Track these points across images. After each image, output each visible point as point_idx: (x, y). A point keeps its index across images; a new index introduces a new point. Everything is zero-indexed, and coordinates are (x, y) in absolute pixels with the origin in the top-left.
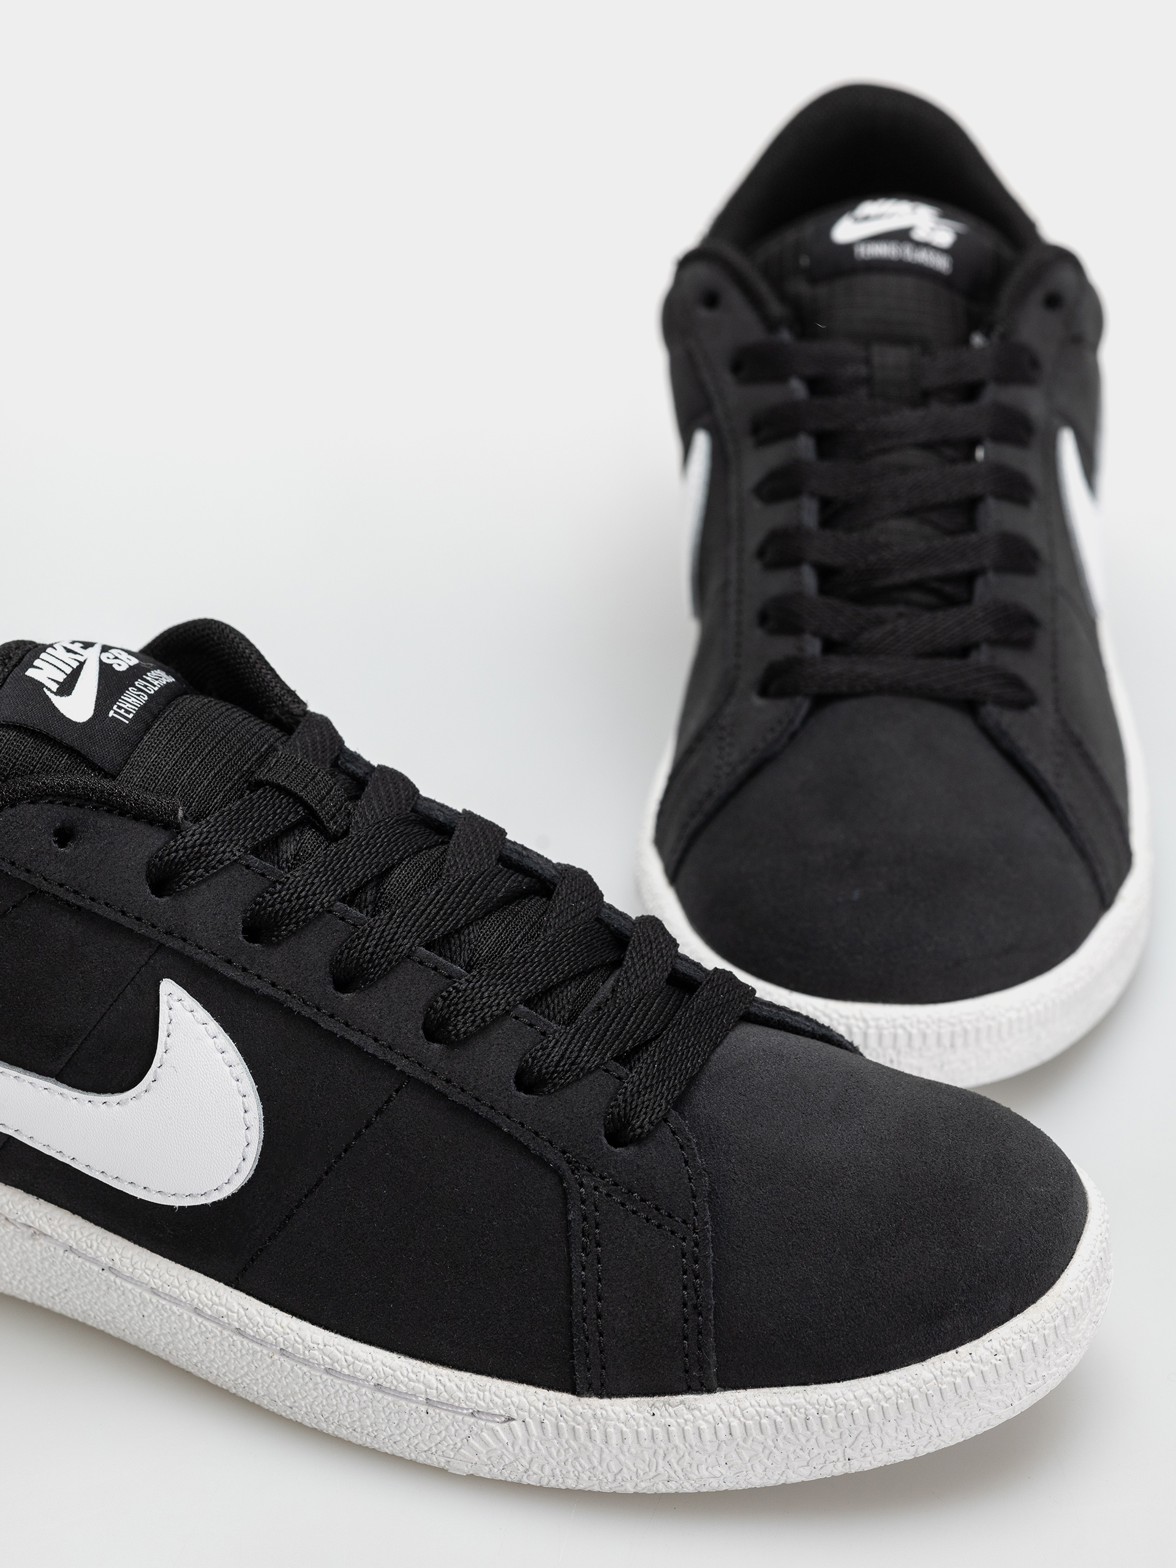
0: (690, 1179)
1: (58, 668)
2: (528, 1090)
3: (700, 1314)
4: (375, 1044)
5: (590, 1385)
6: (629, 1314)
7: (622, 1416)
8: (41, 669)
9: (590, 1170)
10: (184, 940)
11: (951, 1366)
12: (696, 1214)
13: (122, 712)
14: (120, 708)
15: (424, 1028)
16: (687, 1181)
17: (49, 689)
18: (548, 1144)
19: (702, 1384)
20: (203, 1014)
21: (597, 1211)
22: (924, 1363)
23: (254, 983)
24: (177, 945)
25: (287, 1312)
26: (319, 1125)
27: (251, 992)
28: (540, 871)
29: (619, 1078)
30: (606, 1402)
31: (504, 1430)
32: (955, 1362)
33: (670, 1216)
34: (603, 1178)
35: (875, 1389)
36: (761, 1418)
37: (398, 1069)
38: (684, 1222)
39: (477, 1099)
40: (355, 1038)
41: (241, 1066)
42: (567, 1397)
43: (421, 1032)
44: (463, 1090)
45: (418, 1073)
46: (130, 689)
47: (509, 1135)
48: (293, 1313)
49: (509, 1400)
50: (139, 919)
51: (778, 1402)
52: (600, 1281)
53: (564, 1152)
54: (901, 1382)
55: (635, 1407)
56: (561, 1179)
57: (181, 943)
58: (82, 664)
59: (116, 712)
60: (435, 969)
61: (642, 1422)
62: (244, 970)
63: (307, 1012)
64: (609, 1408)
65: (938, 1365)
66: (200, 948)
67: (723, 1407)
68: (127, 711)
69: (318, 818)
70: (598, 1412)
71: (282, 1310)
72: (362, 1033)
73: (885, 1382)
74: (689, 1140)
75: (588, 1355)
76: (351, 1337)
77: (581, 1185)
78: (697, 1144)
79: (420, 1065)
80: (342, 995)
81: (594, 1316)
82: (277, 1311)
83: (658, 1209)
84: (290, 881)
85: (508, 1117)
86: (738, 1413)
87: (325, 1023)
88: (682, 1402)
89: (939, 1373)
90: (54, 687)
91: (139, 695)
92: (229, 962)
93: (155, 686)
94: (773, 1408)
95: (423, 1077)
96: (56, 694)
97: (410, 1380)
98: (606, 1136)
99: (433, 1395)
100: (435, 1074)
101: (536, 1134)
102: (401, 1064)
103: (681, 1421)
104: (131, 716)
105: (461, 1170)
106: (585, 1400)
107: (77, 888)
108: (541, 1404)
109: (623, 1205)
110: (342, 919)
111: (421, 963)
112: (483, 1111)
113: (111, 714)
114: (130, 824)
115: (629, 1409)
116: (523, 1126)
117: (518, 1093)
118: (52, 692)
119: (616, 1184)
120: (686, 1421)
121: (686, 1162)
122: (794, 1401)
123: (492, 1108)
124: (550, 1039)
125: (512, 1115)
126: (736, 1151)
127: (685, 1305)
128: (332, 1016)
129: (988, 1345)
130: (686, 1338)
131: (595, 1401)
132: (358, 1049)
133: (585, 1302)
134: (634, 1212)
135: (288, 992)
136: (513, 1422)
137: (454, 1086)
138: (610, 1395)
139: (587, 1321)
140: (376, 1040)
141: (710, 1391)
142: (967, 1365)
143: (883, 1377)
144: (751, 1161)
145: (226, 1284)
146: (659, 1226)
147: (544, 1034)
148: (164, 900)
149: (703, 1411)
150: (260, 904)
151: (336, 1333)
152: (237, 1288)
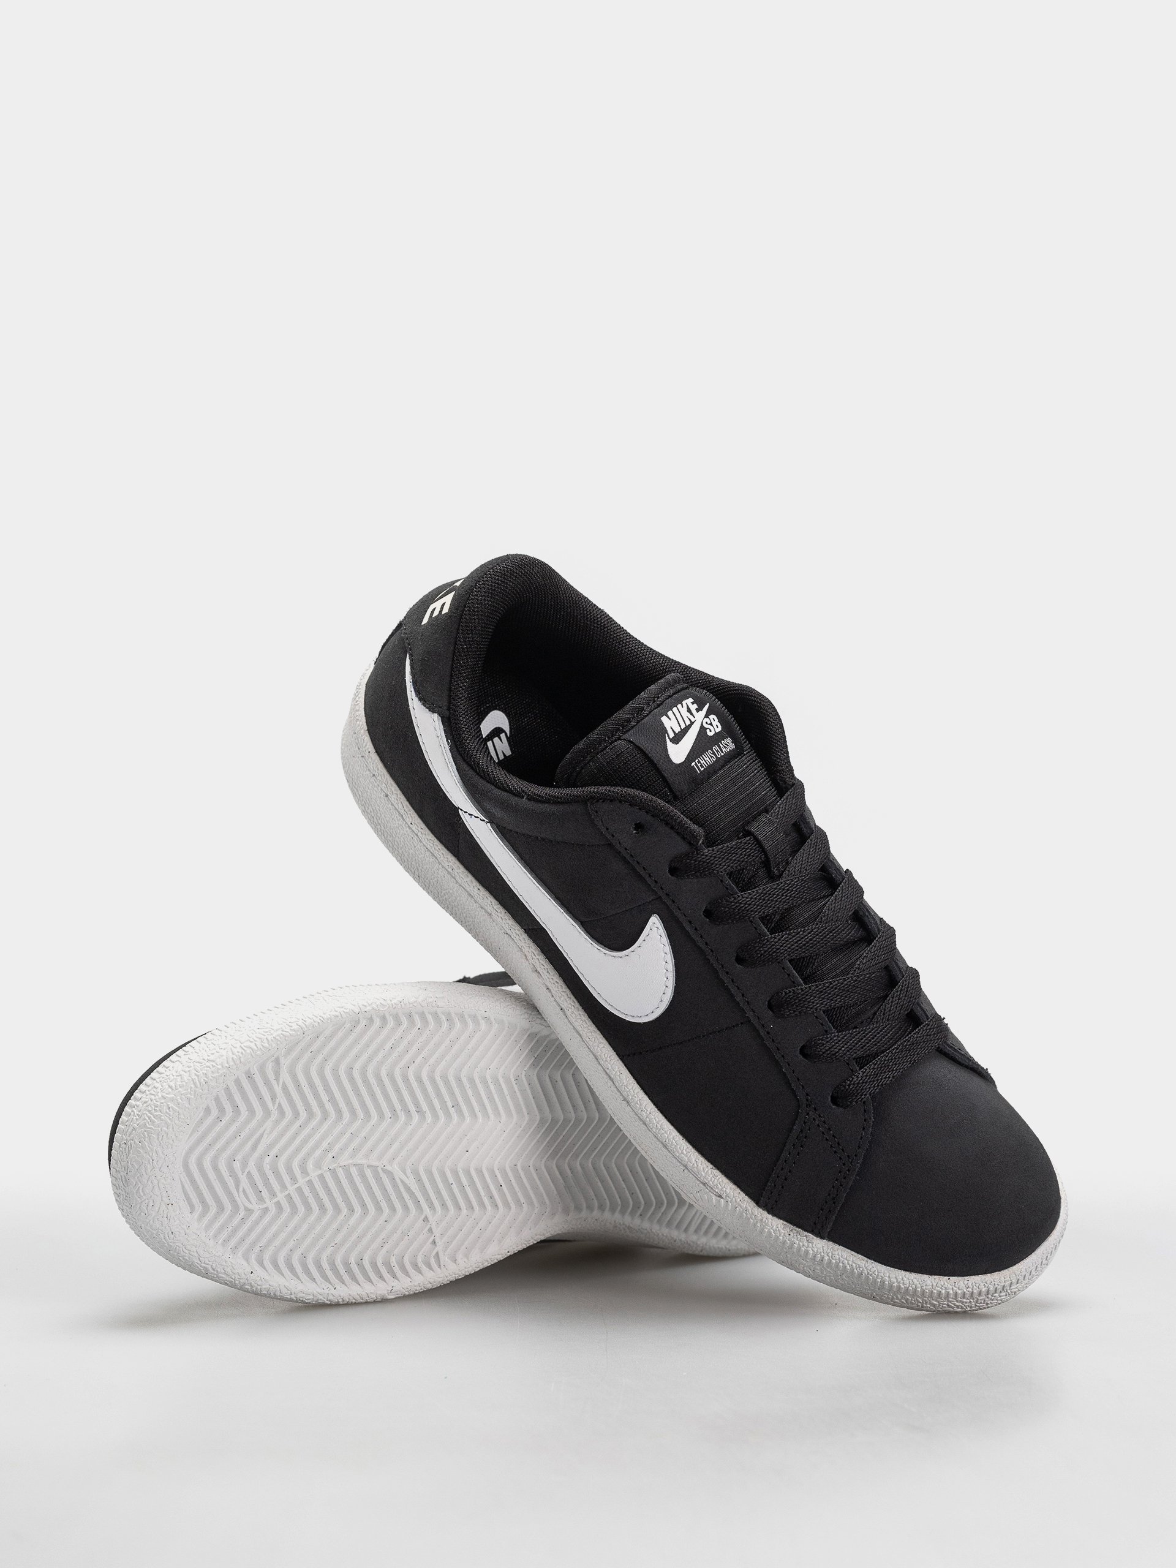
0: (861, 1138)
1: (679, 723)
2: (805, 1055)
3: (834, 1203)
4: (741, 997)
5: (766, 1205)
6: (801, 1186)
7: (774, 1227)
8: (670, 719)
9: (815, 1109)
10: (673, 902)
11: (943, 1284)
12: (856, 1155)
13: (699, 765)
14: (699, 762)
15: (769, 1002)
16: (859, 1137)
17: (668, 736)
18: (801, 1087)
19: (820, 1233)
20: (665, 940)
21: (809, 1130)
22: (930, 1277)
23: (697, 939)
24: (669, 903)
25: (640, 1085)
26: (696, 1018)
27: (692, 940)
28: (870, 927)
29: (852, 1070)
30: (770, 1216)
31: (716, 1200)
32: (946, 1283)
33: (843, 1150)
34: (820, 1116)
35: (901, 1277)
36: (840, 1262)
37: (747, 1015)
38: (848, 1156)
39: (778, 1049)
40: (733, 991)
41: (672, 973)
42: (753, 1204)
43: (767, 1003)
44: (773, 1040)
45: (755, 1022)
46: (709, 751)
47: (784, 1074)
48: (643, 1088)
49: (725, 1189)
50: (656, 882)
51: (851, 1260)
52: (794, 1163)
53: (807, 1095)
54: (915, 1280)
55: (783, 1227)
56: (799, 1106)
57: (671, 903)
58: (692, 723)
59: (696, 764)
60: (789, 975)
61: (782, 1234)
62: (696, 929)
63: (716, 965)
64: (770, 1220)
65: (937, 1281)
66: (679, 909)
67: (824, 1248)
68: (702, 766)
69: (770, 864)
70: (764, 1220)
71: (638, 1083)
72: (738, 989)
73: (907, 1277)
74: (870, 1118)
75: (772, 1193)
76: (664, 1116)
77: (808, 1114)
78: (873, 1122)
79: (758, 1018)
80: (737, 965)
81: (784, 1178)
82: (635, 1082)
83: (838, 1144)
84: (739, 899)
85: (789, 1065)
86: (830, 1255)
87: (723, 976)
88: (806, 1236)
89: (935, 1284)
90: (672, 735)
91: (711, 757)
92: (690, 922)
93: (722, 752)
94: (848, 1261)
95: (756, 1025)
96: (671, 740)
97: (682, 1153)
98: (831, 1097)
99: (690, 1165)
100: (763, 1026)
101: (798, 1079)
102: (749, 1014)
103: (801, 1244)
104: (702, 769)
105: (754, 1076)
106: (760, 1210)
107: (633, 854)
108: (739, 1200)
109: (823, 1133)
110: (756, 928)
111: (783, 968)
112: (778, 1056)
113: (693, 764)
114: (674, 835)
115: (779, 1226)
116: (793, 1072)
117: (799, 1055)
118: (669, 738)
119: (824, 1122)
120: (803, 1245)
121: (864, 1129)
122: (859, 1263)
123: (783, 1056)
124: (829, 1036)
125: (791, 1065)
126: (892, 1131)
127: (829, 1195)
128: (727, 973)
129: (966, 1282)
130: (822, 1210)
131: (765, 1214)
132: (732, 996)
133: (782, 1169)
134: (827, 1140)
135: (712, 951)
136: (722, 1200)
137: (770, 1037)
138: (774, 1215)
139: (779, 1178)
140: (743, 995)
141: (822, 1238)
142: (951, 1287)
143: (907, 1274)
144: (896, 1140)
145: (617, 1054)
146: (835, 1152)
147: (826, 1031)
148: (673, 878)
149: (814, 1246)
150: (719, 903)
151: (658, 1110)
152: (621, 1059)
